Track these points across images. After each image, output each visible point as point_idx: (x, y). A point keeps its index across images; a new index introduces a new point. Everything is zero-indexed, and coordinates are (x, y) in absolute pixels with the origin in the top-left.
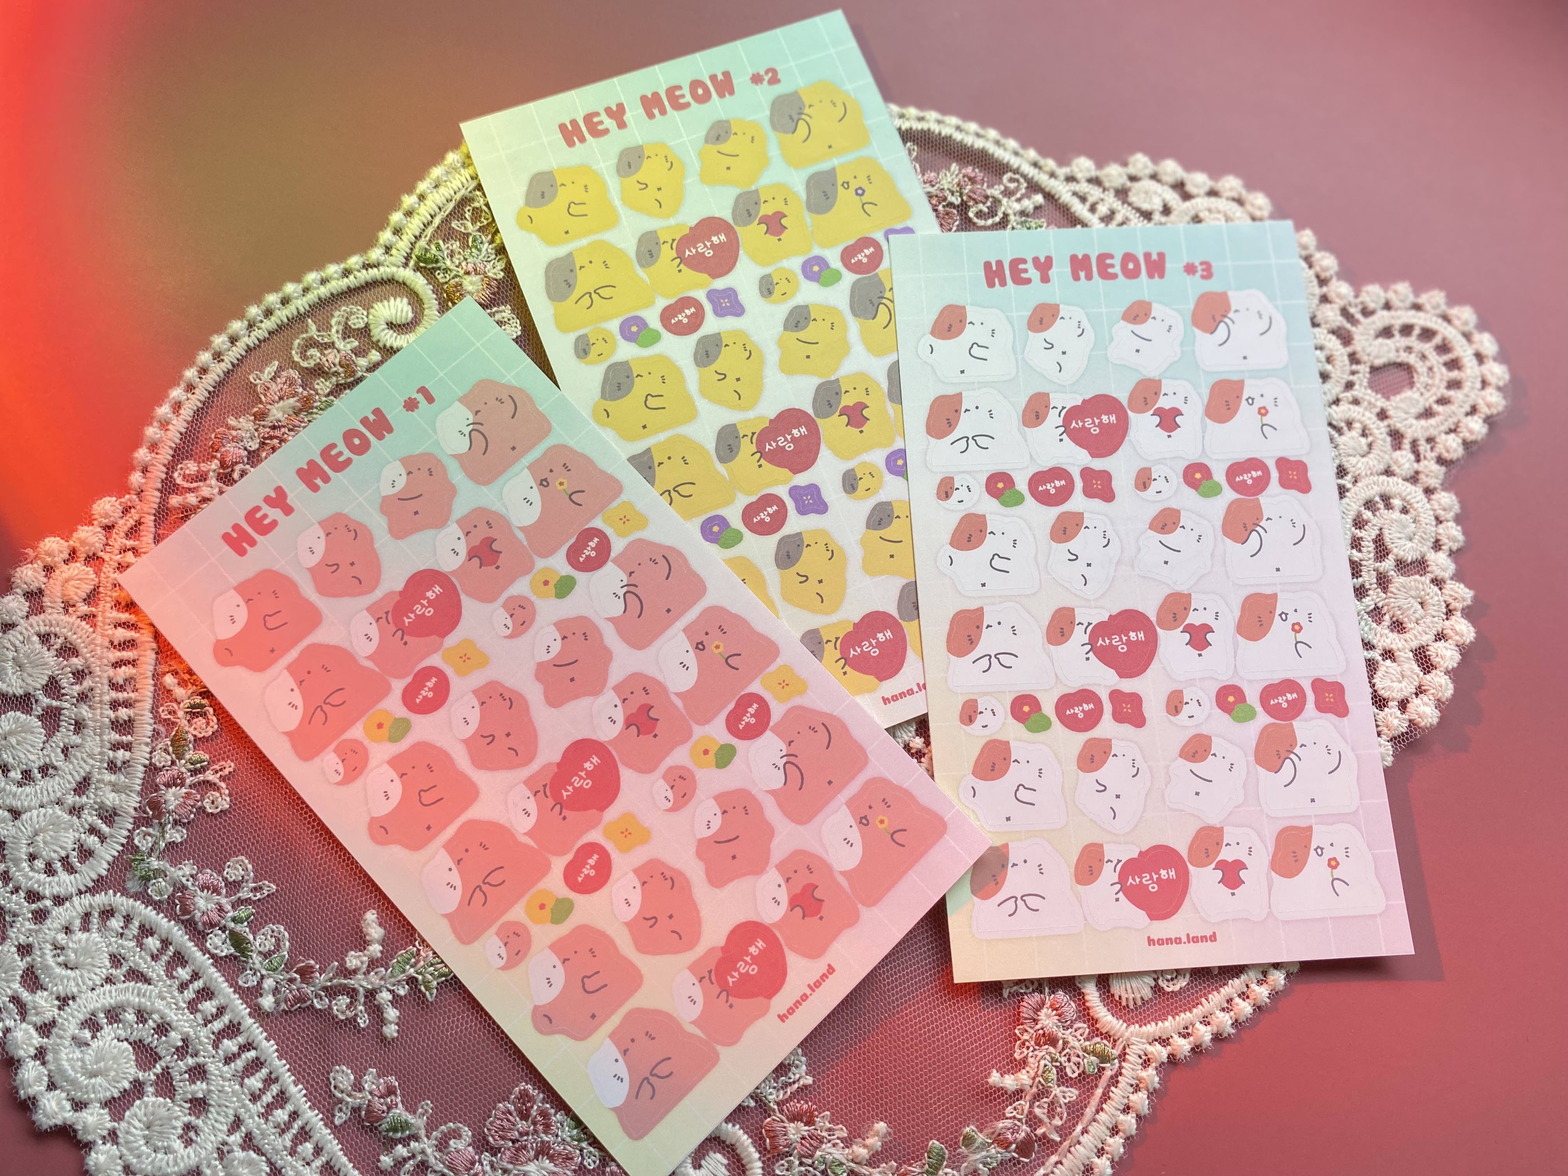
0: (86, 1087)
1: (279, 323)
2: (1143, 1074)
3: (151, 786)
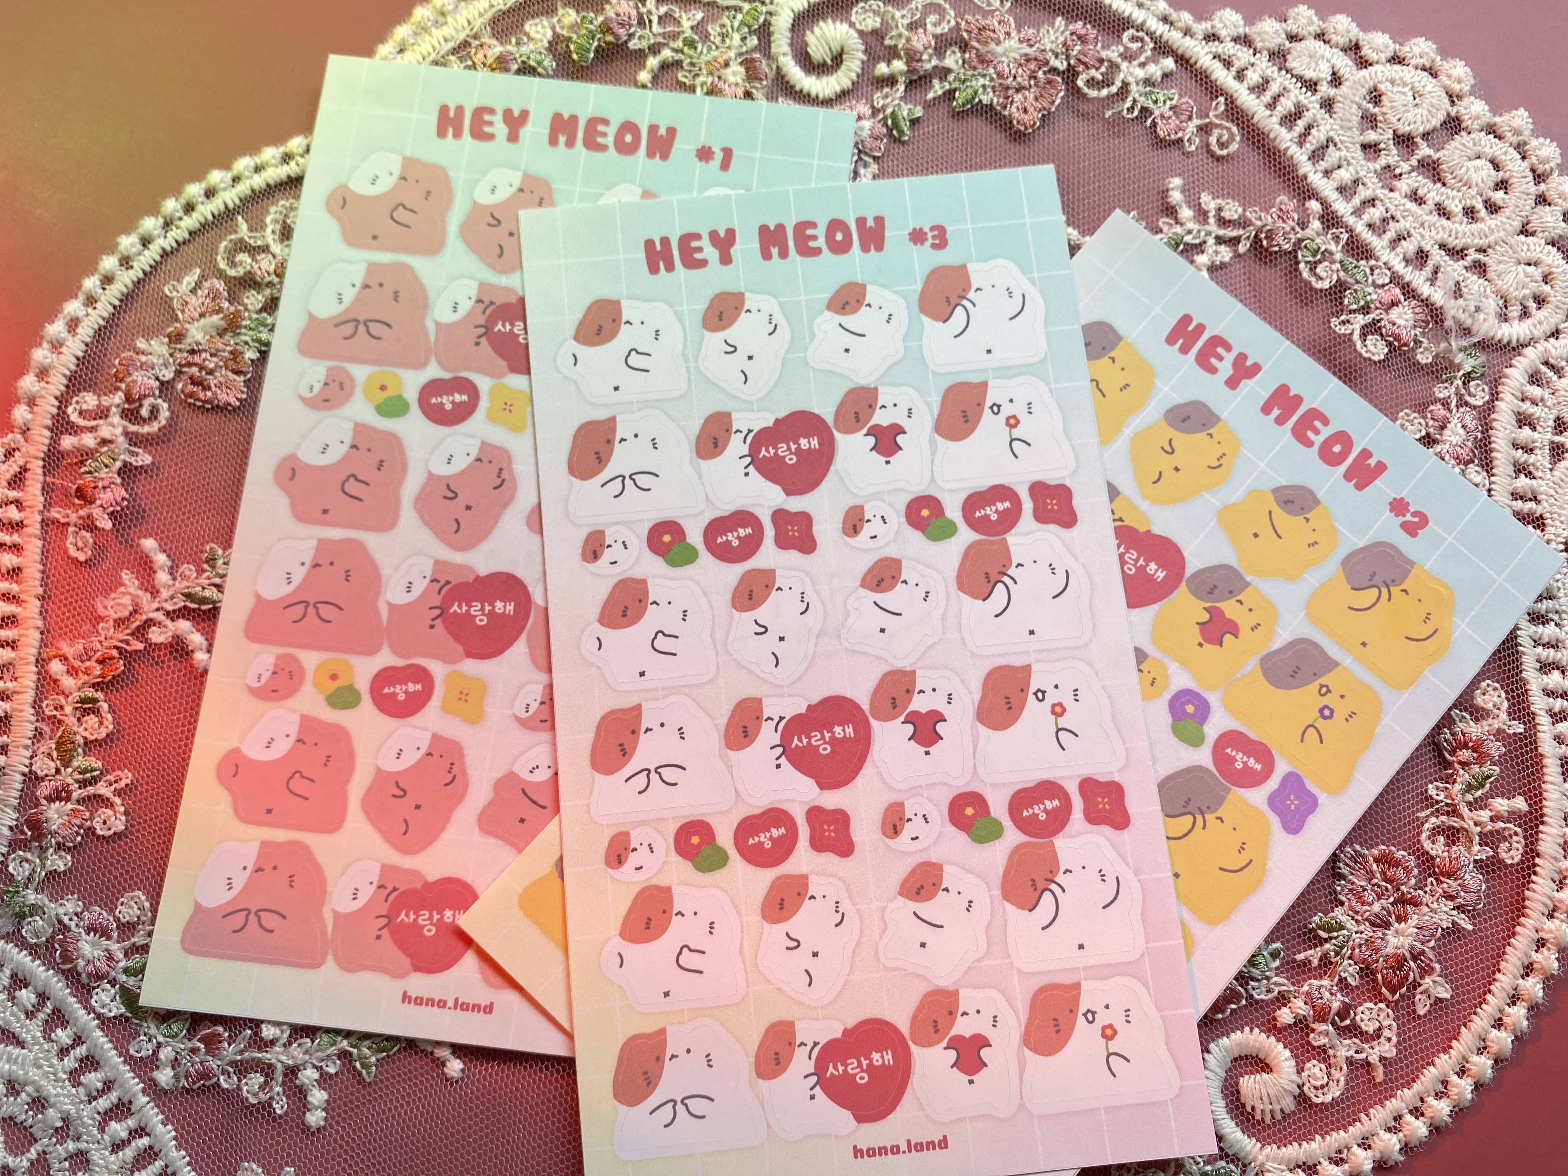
3: (31, 800)
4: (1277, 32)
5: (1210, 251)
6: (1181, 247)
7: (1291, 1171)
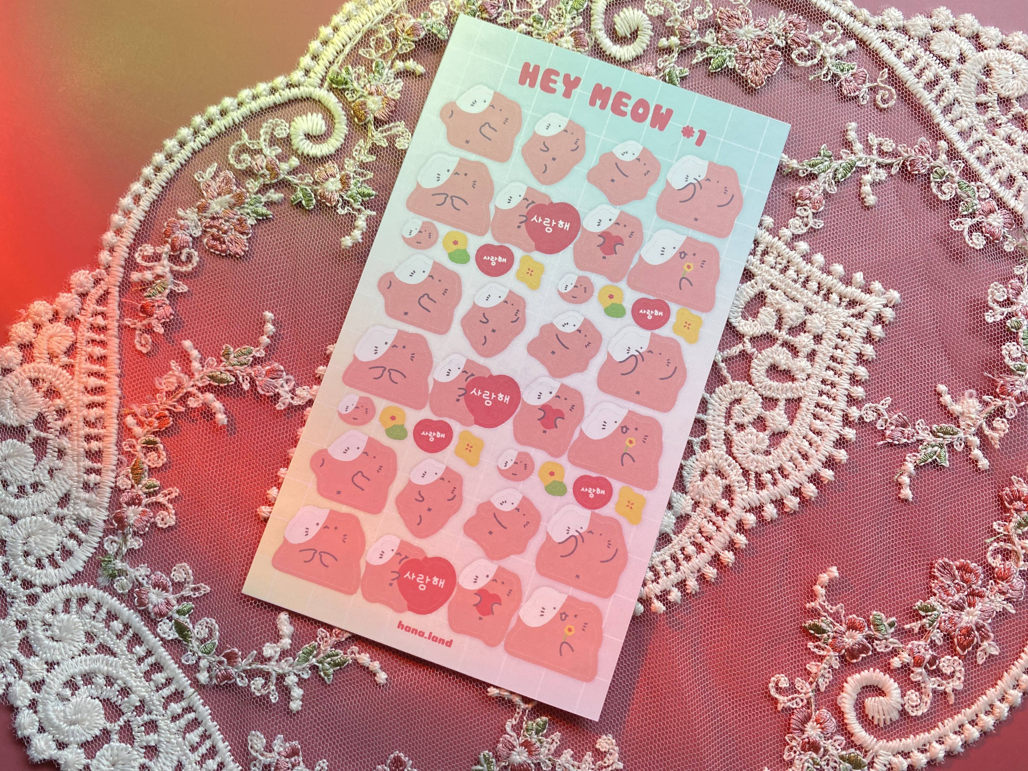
0: (67, 732)
1: (219, 131)
3: (117, 505)
4: (924, 25)
5: (873, 172)
6: (854, 169)
7: (894, 755)
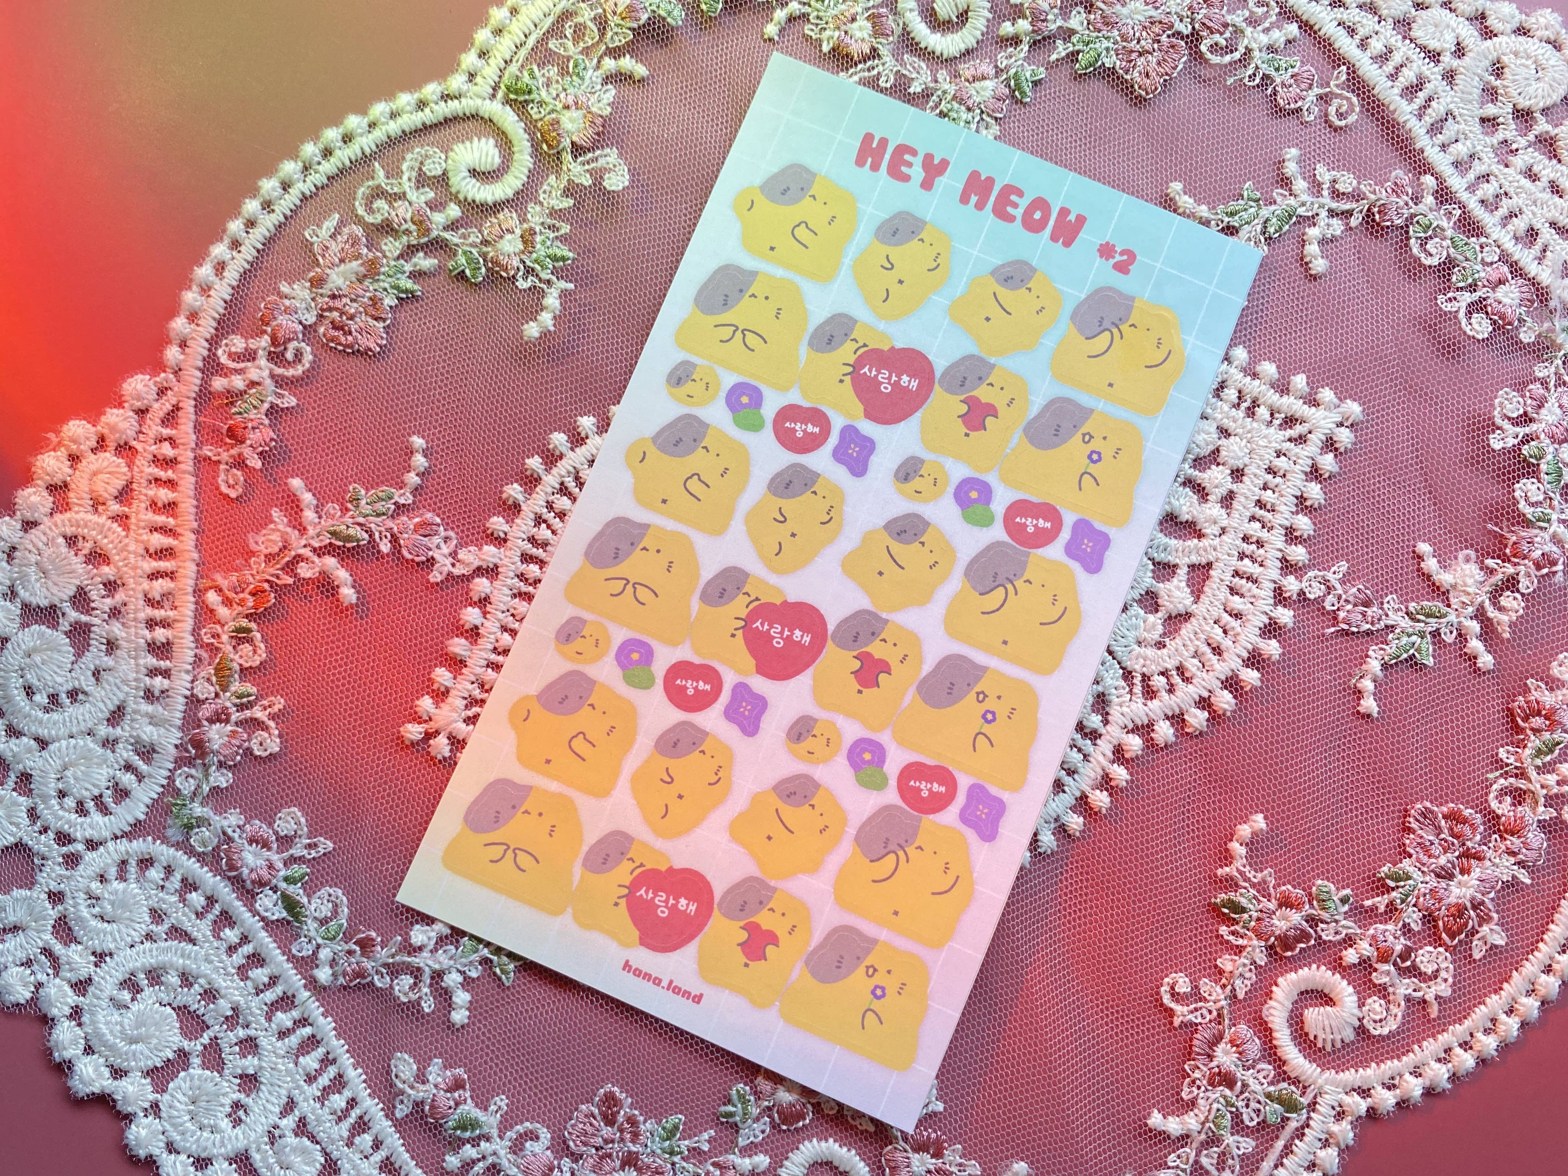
0: (126, 1054)
1: (341, 166)
2: (1335, 1128)
3: (194, 722)
5: (1322, 224)
6: (1294, 219)
7: (1346, 1093)
